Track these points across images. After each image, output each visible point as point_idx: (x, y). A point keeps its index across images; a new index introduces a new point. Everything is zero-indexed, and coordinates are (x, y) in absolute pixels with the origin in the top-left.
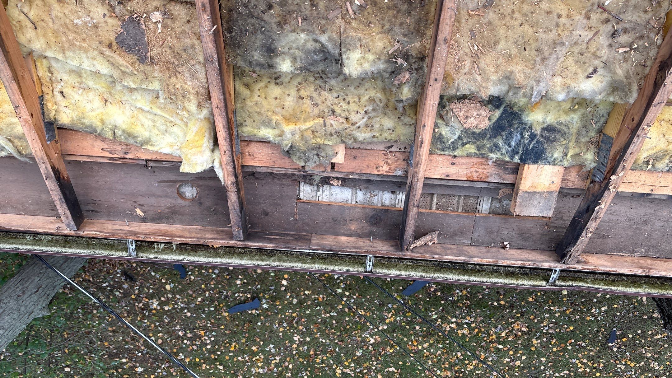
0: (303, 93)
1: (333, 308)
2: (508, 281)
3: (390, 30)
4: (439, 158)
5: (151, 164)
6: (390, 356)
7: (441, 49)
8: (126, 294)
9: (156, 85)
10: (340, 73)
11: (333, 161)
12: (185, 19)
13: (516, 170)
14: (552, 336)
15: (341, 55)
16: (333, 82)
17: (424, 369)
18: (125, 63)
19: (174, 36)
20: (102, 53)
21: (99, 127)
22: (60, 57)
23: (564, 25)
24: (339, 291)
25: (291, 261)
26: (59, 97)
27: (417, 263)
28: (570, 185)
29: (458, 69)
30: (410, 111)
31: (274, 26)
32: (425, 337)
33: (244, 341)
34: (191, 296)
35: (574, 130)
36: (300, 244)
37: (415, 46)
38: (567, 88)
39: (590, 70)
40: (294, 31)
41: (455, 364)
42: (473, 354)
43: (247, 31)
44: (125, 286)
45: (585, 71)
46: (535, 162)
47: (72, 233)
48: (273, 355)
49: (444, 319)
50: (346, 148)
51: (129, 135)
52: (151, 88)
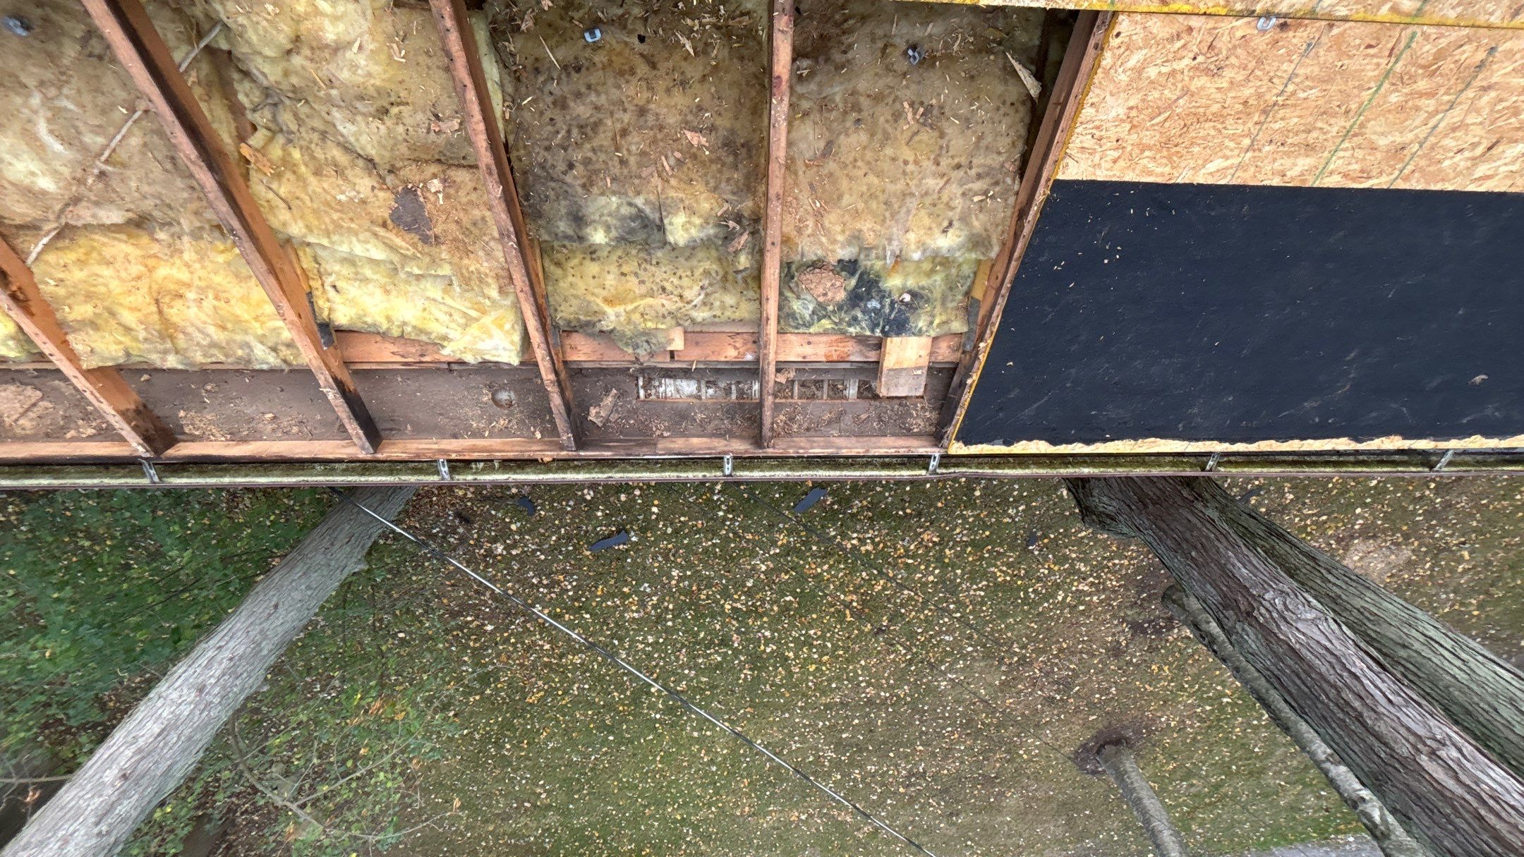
0: (625, 269)
1: (715, 534)
2: (884, 473)
3: (715, 189)
4: (793, 338)
5: (455, 367)
6: (786, 583)
7: (775, 209)
8: (463, 540)
9: (446, 270)
10: (665, 243)
11: (670, 348)
12: (471, 185)
13: (879, 346)
14: (967, 544)
15: (661, 220)
16: (659, 254)
17: (826, 595)
18: (404, 244)
19: (459, 207)
20: (376, 235)
21: (384, 326)
22: (325, 242)
23: (912, 173)
24: (721, 514)
25: (636, 472)
26: (331, 292)
27: (782, 461)
28: (940, 358)
29: (799, 231)
30: (752, 284)
31: (580, 190)
32: (823, 558)
33: (612, 582)
34: (543, 535)
35: (937, 294)
36: (645, 450)
37: (747, 206)
38: (922, 245)
39: (946, 224)
40: (603, 194)
41: (861, 586)
42: (880, 572)
43: (547, 197)
44: (461, 530)
45: (940, 224)
46: (898, 334)
47: (369, 457)
48: (649, 596)
49: (844, 536)
50: (685, 332)
51: (422, 331)
52: (440, 272)
